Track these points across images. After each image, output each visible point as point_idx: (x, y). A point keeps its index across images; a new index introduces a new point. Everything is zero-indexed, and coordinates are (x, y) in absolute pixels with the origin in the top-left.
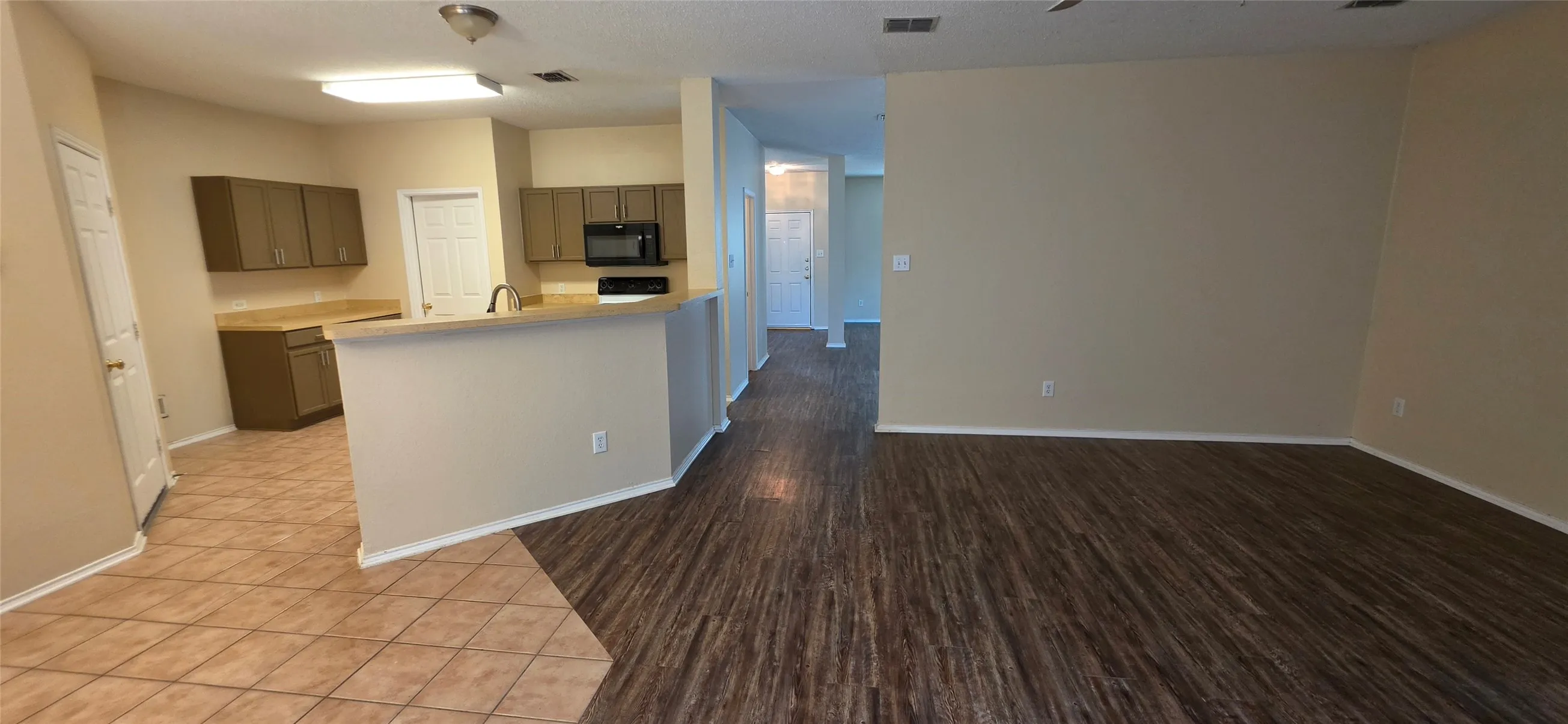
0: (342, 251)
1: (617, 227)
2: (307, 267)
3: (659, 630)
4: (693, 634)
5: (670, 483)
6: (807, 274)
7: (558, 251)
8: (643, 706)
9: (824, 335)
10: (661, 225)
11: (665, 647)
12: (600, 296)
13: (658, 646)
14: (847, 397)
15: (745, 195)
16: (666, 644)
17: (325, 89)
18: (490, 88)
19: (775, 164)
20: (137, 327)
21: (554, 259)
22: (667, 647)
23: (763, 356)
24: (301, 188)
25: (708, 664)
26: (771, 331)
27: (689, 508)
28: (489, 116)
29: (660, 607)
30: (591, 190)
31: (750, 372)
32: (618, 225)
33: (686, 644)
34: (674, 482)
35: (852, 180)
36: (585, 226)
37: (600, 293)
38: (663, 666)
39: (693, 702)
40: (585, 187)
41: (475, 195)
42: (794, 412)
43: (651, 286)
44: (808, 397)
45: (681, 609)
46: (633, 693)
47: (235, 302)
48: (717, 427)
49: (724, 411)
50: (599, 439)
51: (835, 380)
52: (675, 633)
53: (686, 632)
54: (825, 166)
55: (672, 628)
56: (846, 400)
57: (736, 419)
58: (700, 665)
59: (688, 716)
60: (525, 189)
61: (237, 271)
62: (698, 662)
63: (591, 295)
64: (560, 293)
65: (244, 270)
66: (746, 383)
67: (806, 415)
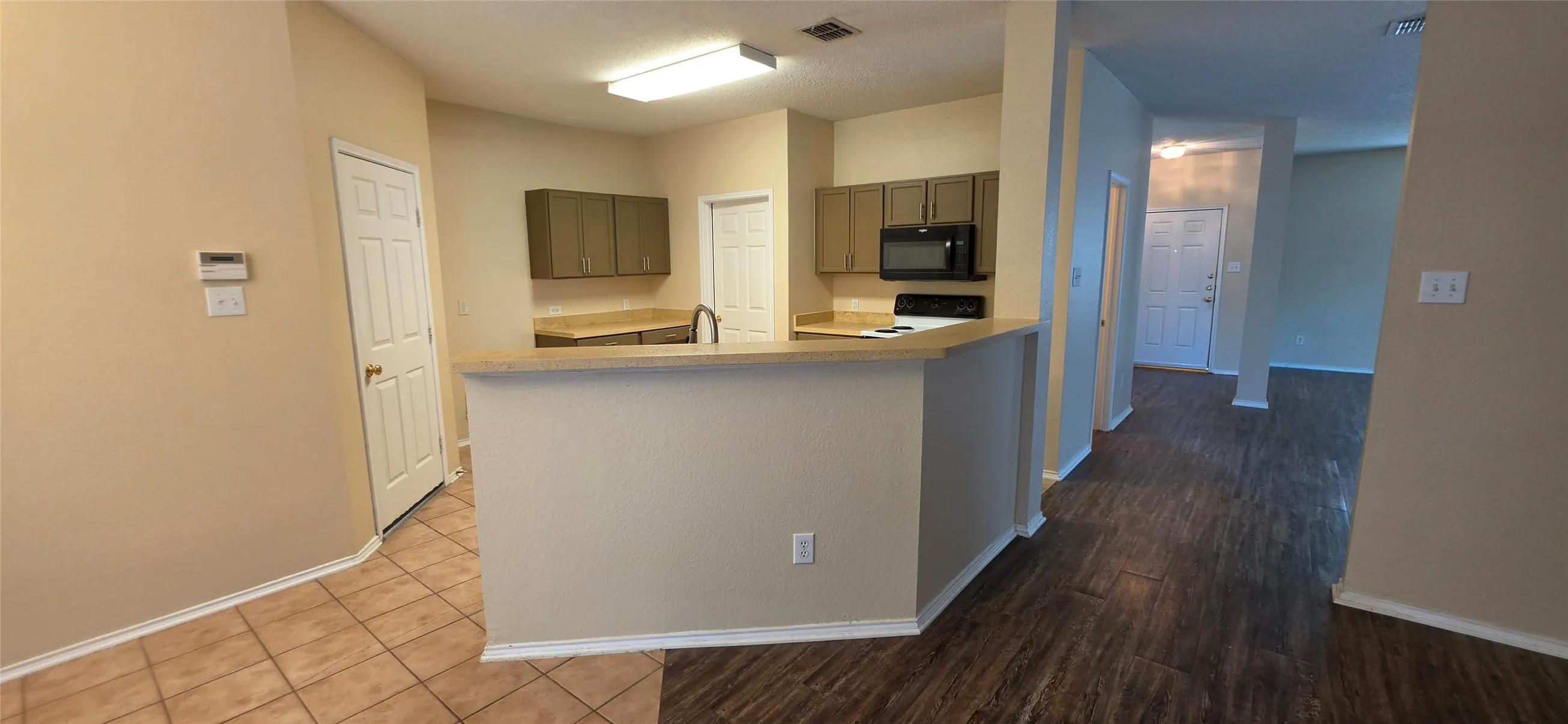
0: (646, 260)
1: (920, 230)
2: (612, 276)
5: (910, 627)
6: (1209, 295)
7: (851, 261)
9: (1230, 385)
10: (979, 227)
12: (896, 316)
14: (1269, 508)
15: (1112, 181)
17: (611, 90)
18: (761, 62)
19: (1169, 143)
20: (431, 331)
21: (845, 271)
23: (1121, 411)
24: (614, 197)
26: (1140, 371)
27: (927, 693)
28: (783, 107)
30: (893, 186)
31: (1097, 433)
32: (922, 228)
34: (919, 627)
35: (1302, 160)
36: (883, 231)
37: (897, 313)
40: (887, 183)
41: (765, 199)
42: (1161, 519)
43: (961, 308)
44: (1190, 494)
47: (551, 308)
48: (1020, 528)
49: (1035, 500)
50: (803, 543)
51: (1245, 467)
54: (1257, 141)
56: (1267, 513)
57: (1057, 515)
60: (821, 189)
61: (549, 279)
63: (886, 314)
64: (853, 310)
65: (554, 278)
66: (1087, 450)
67: (1185, 532)
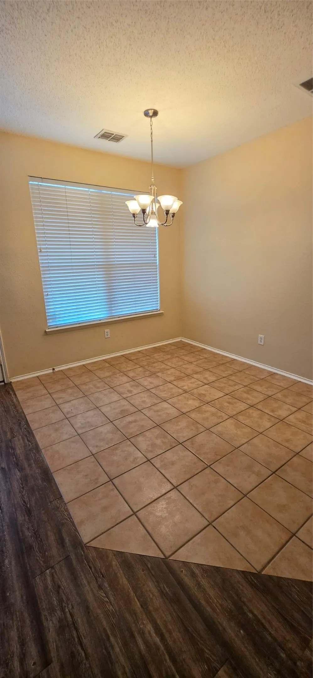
3: (80, 600)
4: (45, 624)
8: (38, 536)
11: (59, 587)
13: (65, 583)
16: (61, 591)
22: (58, 588)
25: (13, 601)
29: (104, 629)
33: (44, 605)
38: (48, 571)
39: (7, 561)
45: (83, 649)
46: (52, 538)
52: (63, 610)
53: (54, 619)
55: (71, 615)
58: (18, 594)
59: (5, 550)
62: (22, 597)
